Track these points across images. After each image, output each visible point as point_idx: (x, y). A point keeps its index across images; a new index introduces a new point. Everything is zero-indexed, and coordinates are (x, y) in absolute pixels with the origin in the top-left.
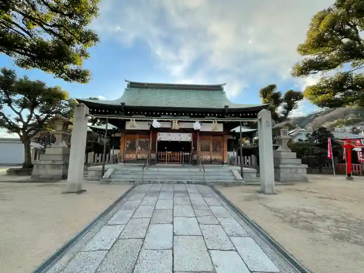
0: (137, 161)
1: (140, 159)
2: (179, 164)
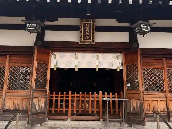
2: (98, 120)
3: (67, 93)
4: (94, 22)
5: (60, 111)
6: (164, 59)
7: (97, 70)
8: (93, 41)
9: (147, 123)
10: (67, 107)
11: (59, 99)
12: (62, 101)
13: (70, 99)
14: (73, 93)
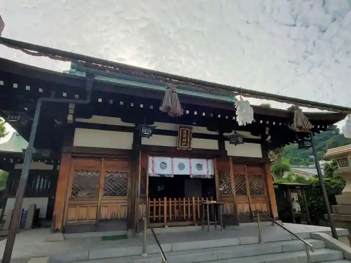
0: (99, 224)
1: (106, 220)
2: (194, 225)
3: (163, 199)
4: (191, 128)
5: (156, 218)
6: (246, 166)
7: (191, 177)
8: (190, 148)
9: (240, 224)
10: (162, 213)
11: (155, 205)
12: (157, 207)
13: (165, 205)
14: (168, 200)
